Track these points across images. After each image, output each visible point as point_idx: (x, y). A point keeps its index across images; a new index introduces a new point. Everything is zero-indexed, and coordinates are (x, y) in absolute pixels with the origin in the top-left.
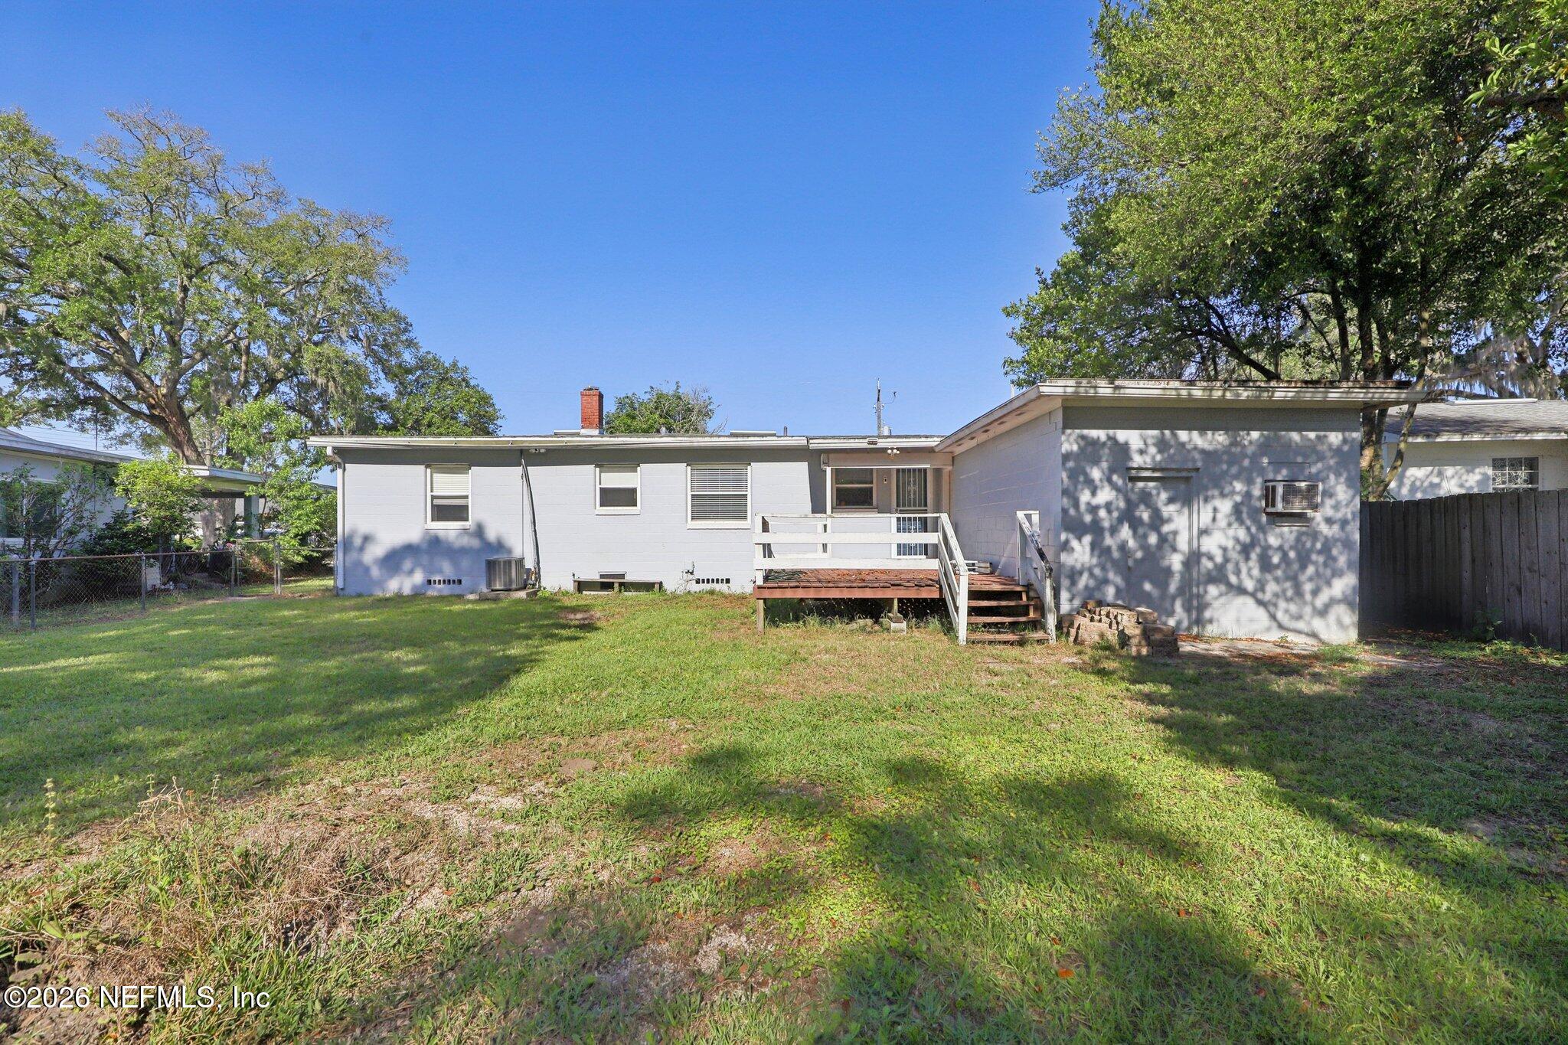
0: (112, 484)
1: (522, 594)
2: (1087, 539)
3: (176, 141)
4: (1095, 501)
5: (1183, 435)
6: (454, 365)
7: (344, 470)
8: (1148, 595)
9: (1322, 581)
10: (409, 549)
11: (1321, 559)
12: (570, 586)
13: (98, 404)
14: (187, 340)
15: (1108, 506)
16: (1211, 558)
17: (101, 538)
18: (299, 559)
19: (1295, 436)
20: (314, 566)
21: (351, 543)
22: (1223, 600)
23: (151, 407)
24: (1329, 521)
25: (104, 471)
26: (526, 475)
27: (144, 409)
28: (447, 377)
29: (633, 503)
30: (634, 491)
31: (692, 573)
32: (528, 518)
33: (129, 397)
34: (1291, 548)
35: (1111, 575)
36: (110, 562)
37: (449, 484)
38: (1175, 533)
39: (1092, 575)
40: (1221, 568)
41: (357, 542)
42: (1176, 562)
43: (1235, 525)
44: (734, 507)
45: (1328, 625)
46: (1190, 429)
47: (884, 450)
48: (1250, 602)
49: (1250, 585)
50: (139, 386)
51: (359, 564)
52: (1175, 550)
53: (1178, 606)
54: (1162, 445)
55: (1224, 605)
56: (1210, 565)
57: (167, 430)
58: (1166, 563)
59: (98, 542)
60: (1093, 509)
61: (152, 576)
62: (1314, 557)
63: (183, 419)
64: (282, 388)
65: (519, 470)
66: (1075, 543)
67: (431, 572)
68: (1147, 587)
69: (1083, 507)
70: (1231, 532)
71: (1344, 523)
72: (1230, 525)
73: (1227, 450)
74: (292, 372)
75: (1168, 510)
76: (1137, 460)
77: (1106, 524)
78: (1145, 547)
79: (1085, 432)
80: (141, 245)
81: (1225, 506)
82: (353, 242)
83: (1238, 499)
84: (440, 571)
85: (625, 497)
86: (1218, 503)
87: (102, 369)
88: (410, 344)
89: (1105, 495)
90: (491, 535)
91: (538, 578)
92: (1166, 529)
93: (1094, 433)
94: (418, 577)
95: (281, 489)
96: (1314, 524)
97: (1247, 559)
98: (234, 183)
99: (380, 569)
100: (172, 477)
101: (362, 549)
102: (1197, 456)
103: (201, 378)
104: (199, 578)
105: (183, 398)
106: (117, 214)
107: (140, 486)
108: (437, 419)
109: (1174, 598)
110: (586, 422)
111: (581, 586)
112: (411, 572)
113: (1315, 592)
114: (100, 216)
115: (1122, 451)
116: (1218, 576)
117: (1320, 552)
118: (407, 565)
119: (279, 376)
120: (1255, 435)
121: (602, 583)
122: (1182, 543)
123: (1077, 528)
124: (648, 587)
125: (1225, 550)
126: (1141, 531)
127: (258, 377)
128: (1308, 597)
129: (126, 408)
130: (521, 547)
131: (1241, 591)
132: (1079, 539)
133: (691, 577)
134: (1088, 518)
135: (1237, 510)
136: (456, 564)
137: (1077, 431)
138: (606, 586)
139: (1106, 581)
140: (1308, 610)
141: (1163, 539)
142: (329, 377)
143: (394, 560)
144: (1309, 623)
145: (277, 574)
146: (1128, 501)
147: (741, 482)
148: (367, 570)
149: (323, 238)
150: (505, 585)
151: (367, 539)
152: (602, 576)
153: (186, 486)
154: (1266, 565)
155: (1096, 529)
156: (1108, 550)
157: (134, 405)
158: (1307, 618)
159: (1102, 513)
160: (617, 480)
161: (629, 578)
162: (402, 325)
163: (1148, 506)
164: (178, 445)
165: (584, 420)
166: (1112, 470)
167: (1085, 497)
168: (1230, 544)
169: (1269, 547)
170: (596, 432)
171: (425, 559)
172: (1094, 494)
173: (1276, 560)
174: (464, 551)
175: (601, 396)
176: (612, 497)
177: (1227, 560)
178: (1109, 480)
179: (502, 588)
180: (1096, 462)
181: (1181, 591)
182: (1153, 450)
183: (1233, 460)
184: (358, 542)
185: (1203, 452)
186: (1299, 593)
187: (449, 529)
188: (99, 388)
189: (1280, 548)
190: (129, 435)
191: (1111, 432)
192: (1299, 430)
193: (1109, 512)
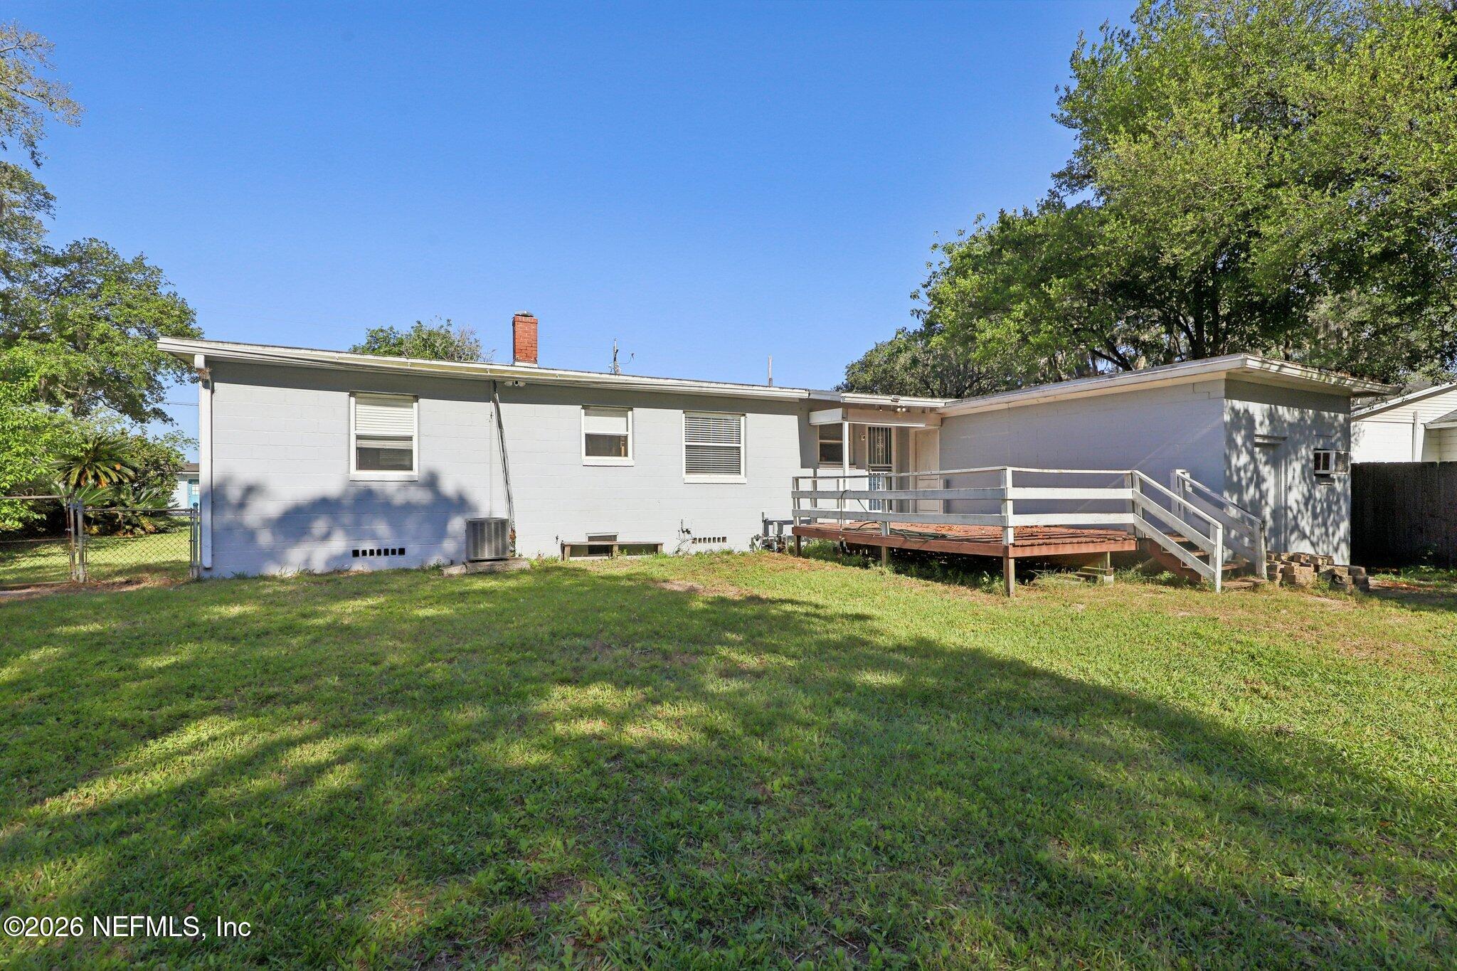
2: (1236, 496)
5: (1280, 410)
7: (213, 392)
9: (1336, 525)
10: (324, 505)
11: (1336, 509)
12: (555, 552)
16: (1291, 508)
19: (1326, 414)
21: (224, 497)
24: (1339, 479)
26: (497, 414)
29: (622, 452)
30: (625, 438)
31: (688, 532)
32: (498, 464)
34: (1325, 500)
38: (1268, 490)
40: (1295, 516)
41: (234, 494)
42: (1268, 513)
43: (1302, 483)
44: (728, 460)
46: (1283, 405)
48: (1307, 543)
49: (1307, 530)
51: (238, 527)
52: (1268, 504)
54: (1271, 417)
56: (1290, 513)
62: (1333, 507)
67: (360, 539)
70: (1301, 489)
71: (1344, 482)
73: (1299, 423)
75: (1265, 471)
76: (1258, 429)
79: (1234, 403)
81: (1298, 468)
83: (1303, 462)
84: (374, 537)
85: (614, 446)
86: (1295, 464)
89: (1244, 458)
90: (449, 486)
93: (1238, 404)
94: (339, 544)
96: (1335, 485)
97: (1307, 509)
99: (274, 534)
101: (242, 505)
102: (1286, 427)
111: (568, 551)
112: (326, 537)
113: (1333, 534)
115: (1251, 420)
116: (1295, 524)
117: (1335, 504)
118: (320, 526)
120: (1311, 412)
121: (590, 547)
122: (1271, 499)
123: (1231, 487)
125: (1297, 502)
128: (1331, 537)
130: (488, 504)
131: (1304, 534)
132: (1232, 496)
133: (687, 536)
134: (1235, 478)
135: (1303, 471)
136: (396, 526)
137: (1231, 402)
138: (594, 549)
143: (297, 519)
147: (735, 434)
148: (251, 536)
150: (497, 552)
151: (251, 490)
152: (591, 539)
154: (1314, 514)
155: (1239, 487)
160: (606, 425)
161: (622, 540)
166: (1247, 437)
167: (1234, 460)
168: (1300, 498)
169: (1316, 500)
171: (347, 518)
172: (1238, 458)
173: (1318, 510)
174: (409, 508)
176: (600, 445)
177: (1298, 511)
179: (493, 556)
180: (1239, 429)
182: (1266, 421)
183: (1301, 431)
185: (1289, 424)
186: (1327, 534)
187: (386, 479)
189: (1320, 500)
191: (1246, 404)
192: (1328, 410)
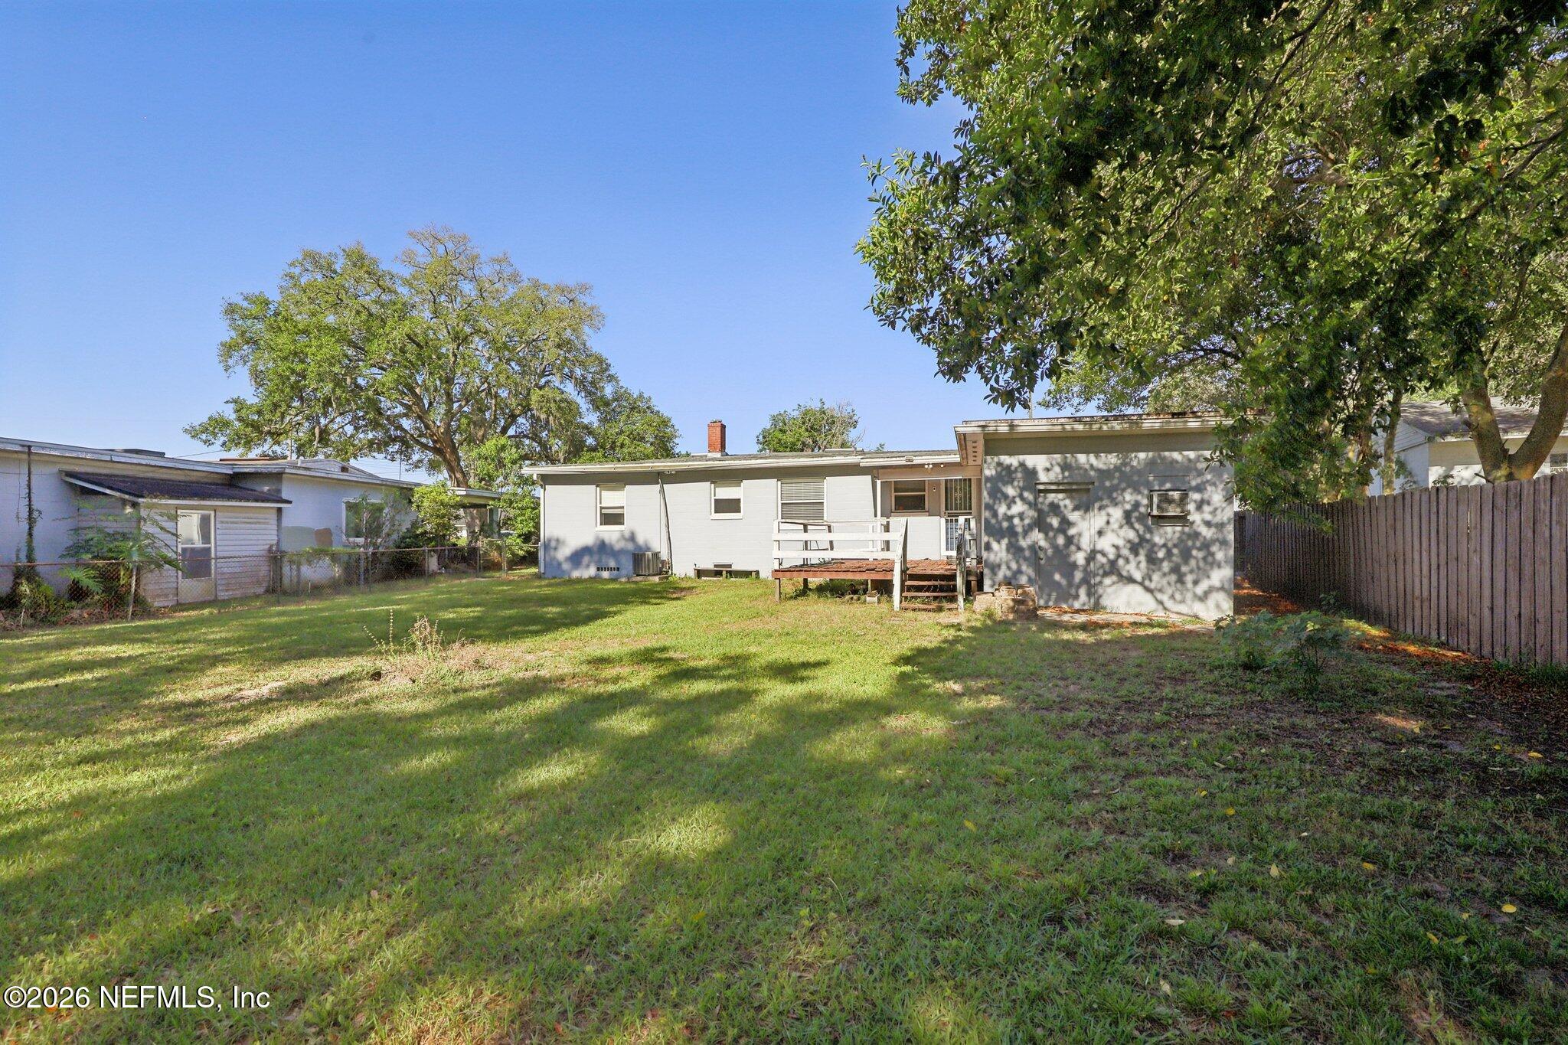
0: (410, 502)
1: (656, 579)
2: (1005, 541)
3: (450, 246)
4: (1009, 513)
5: (1082, 458)
6: (641, 396)
7: (545, 490)
8: (1058, 584)
9: (1202, 573)
10: (587, 550)
11: (1200, 555)
12: (692, 574)
13: (404, 441)
14: (456, 390)
15: (1021, 516)
16: (1104, 555)
17: (404, 538)
18: (521, 553)
19: (1176, 455)
20: (531, 559)
21: (549, 545)
22: (1114, 587)
23: (435, 442)
24: (1208, 524)
25: (405, 492)
26: (662, 491)
27: (431, 444)
28: (636, 406)
29: (738, 510)
30: (738, 501)
32: (664, 521)
33: (421, 435)
34: (1175, 546)
35: (1024, 568)
36: (409, 553)
37: (612, 498)
38: (1080, 535)
39: (1009, 568)
40: (1113, 563)
42: (1080, 558)
43: (1126, 527)
44: (814, 512)
45: (1208, 609)
46: (1087, 452)
47: (923, 465)
48: (1139, 589)
49: (1138, 576)
50: (427, 427)
51: (554, 558)
52: (1079, 549)
53: (1082, 592)
54: (1065, 467)
55: (1115, 592)
56: (1104, 560)
57: (445, 459)
58: (1072, 558)
59: (402, 542)
60: (1010, 518)
61: (433, 563)
62: (1194, 552)
63: (454, 450)
64: (521, 420)
65: (658, 487)
66: (995, 546)
68: (1057, 577)
69: (1000, 516)
70: (1122, 532)
71: (1220, 526)
72: (1121, 527)
73: (1117, 468)
74: (526, 409)
75: (1074, 516)
76: (1043, 477)
77: (1019, 529)
78: (1055, 547)
79: (1002, 458)
80: (429, 328)
81: (1117, 513)
82: (566, 306)
83: (1128, 507)
84: (607, 565)
85: (732, 506)
86: (1111, 510)
87: (406, 415)
88: (611, 378)
89: (1018, 507)
90: (641, 539)
91: (671, 567)
92: (1072, 532)
93: (1007, 460)
94: (593, 568)
95: (511, 502)
96: (1195, 526)
97: (1137, 554)
98: (486, 271)
99: (568, 562)
100: (443, 497)
101: (556, 549)
102: (1092, 473)
103: (466, 417)
104: (462, 566)
105: (455, 432)
106: (413, 306)
107: (426, 504)
108: (627, 441)
109: (1078, 587)
110: (712, 447)
111: (700, 573)
112: (588, 566)
113: (1196, 583)
114: (404, 312)
115: (1031, 474)
116: (1112, 569)
117: (1199, 549)
118: (586, 559)
119: (517, 412)
120: (1142, 455)
121: (715, 571)
122: (1085, 543)
123: (996, 532)
124: (746, 574)
125: (1117, 547)
126: (1051, 534)
127: (504, 414)
128: (1190, 585)
129: (418, 442)
130: (659, 545)
131: (1131, 580)
132: (999, 542)
134: (1005, 524)
135: (1127, 515)
136: (617, 561)
137: (996, 459)
138: (718, 573)
139: (1019, 572)
140: (1189, 595)
141: (1070, 540)
142: (549, 413)
143: (577, 557)
144: (1191, 607)
145: (505, 565)
146: (1040, 512)
147: (819, 493)
148: (559, 564)
149: (544, 306)
150: (645, 572)
151: (559, 542)
152: (715, 566)
153: (452, 502)
154: (1152, 560)
155: (1011, 532)
156: (1020, 550)
157: (424, 440)
158: (1189, 602)
159: (1016, 521)
160: (726, 493)
161: (734, 568)
162: (603, 366)
163: (1056, 515)
164: (451, 470)
165: (710, 446)
166: (1022, 489)
167: (1002, 509)
168: (1120, 542)
169: (1155, 545)
170: (718, 455)
171: (596, 557)
172: (1009, 508)
173: (1161, 554)
174: (622, 551)
175: (723, 427)
176: (723, 506)
177: (1119, 556)
178: (1021, 497)
179: (643, 574)
180: (1011, 481)
181: (1085, 581)
182: (1057, 469)
183: (1124, 477)
184: (553, 544)
185: (1098, 470)
186: (1181, 580)
187: (612, 532)
188: (403, 430)
189: (1165, 545)
190: (420, 461)
191: (1021, 457)
192: (1180, 450)
193: (1022, 519)
